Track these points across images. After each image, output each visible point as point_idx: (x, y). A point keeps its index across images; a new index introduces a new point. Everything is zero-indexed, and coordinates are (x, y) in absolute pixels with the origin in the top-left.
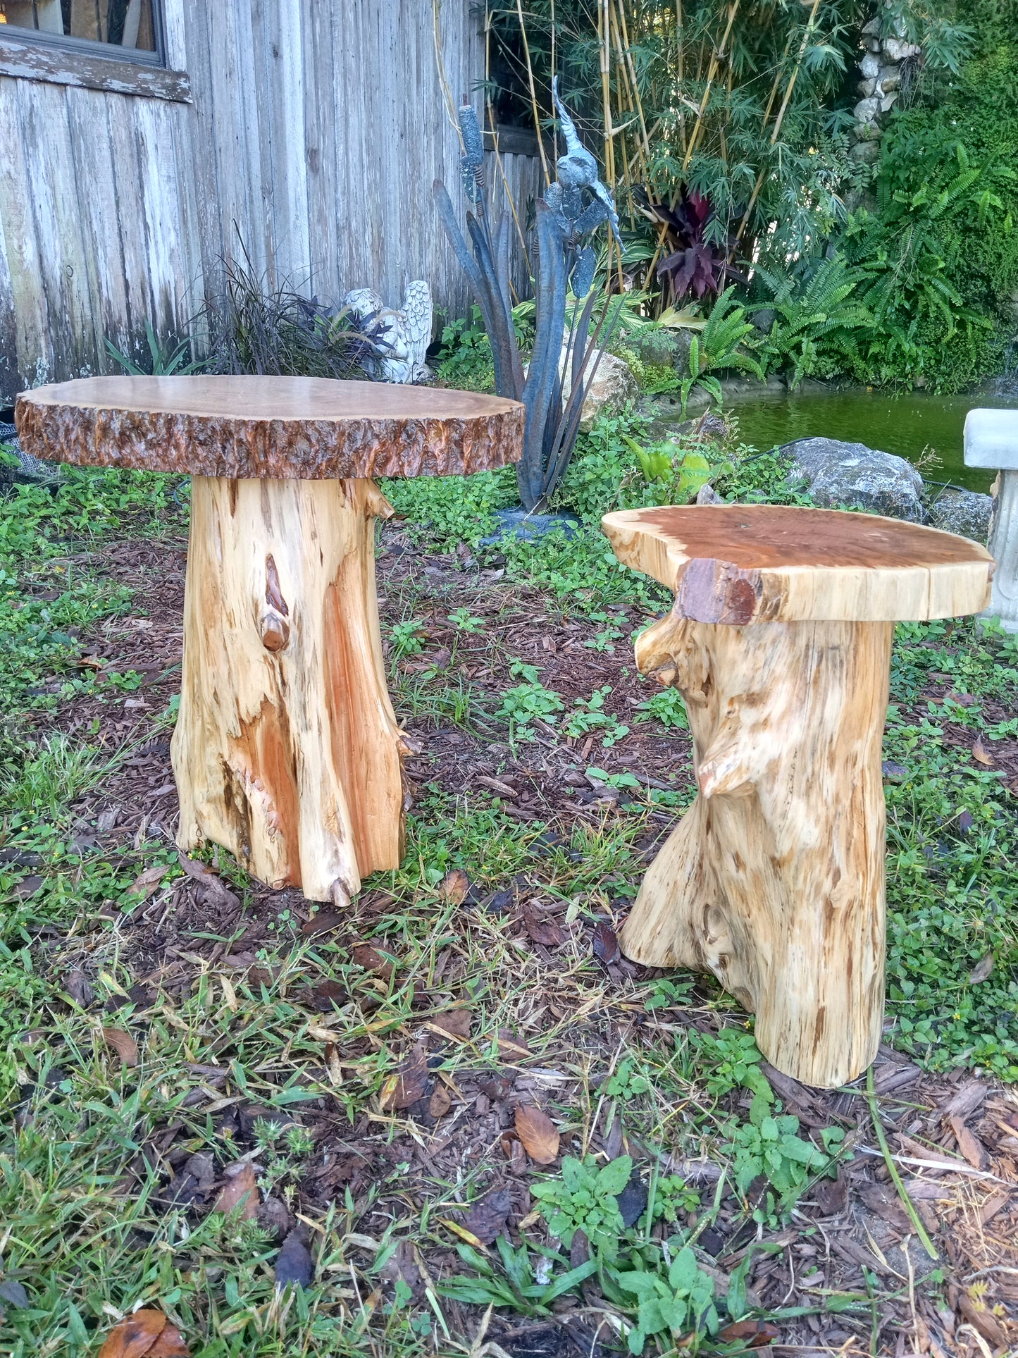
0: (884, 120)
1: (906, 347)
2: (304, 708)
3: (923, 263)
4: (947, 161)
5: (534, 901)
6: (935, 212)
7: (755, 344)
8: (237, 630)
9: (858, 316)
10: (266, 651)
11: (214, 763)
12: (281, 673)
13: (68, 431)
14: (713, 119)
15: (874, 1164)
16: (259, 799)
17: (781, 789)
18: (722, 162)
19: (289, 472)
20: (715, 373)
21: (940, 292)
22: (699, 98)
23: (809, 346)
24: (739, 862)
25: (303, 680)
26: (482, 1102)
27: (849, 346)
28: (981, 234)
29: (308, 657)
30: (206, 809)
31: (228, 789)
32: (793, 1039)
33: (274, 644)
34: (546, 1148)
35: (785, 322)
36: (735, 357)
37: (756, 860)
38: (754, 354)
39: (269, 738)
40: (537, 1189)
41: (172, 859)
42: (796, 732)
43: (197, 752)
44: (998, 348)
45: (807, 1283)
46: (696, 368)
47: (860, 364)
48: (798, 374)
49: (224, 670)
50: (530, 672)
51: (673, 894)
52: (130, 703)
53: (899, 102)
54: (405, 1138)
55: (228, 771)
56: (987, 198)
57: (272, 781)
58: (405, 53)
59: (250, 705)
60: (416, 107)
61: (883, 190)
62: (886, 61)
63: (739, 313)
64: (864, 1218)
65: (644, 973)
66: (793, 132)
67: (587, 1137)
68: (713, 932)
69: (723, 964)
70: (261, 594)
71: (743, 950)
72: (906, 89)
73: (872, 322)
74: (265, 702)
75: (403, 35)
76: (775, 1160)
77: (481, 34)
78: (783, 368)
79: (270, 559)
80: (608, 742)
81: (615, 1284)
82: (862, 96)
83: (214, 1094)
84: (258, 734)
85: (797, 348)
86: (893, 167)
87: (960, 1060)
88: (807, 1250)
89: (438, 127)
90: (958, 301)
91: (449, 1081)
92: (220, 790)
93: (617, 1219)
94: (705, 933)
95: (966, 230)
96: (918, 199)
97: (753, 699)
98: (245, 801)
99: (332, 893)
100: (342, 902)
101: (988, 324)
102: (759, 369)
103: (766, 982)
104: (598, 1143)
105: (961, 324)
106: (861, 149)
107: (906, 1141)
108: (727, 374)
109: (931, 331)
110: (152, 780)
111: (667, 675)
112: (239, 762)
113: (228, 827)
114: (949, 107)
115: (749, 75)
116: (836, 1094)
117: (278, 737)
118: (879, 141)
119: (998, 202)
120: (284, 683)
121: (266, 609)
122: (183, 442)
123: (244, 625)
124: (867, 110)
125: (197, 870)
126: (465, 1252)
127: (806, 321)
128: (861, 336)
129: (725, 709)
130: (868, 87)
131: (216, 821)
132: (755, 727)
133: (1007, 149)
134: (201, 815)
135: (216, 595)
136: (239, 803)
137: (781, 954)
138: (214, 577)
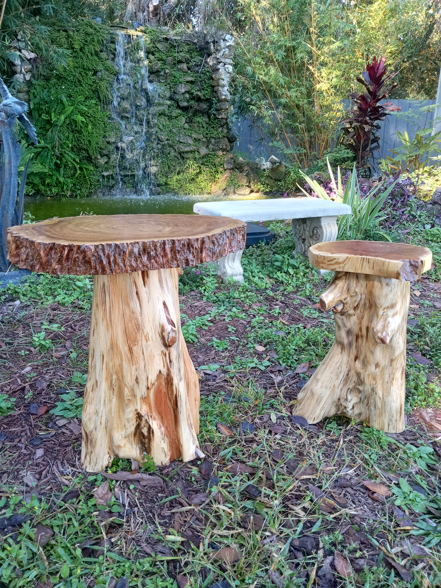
0: (29, 84)
1: (62, 179)
2: (179, 370)
4: (59, 102)
6: (59, 124)
8: (150, 343)
9: (37, 168)
10: (163, 348)
11: (131, 416)
12: (169, 357)
16: (156, 424)
21: (70, 156)
24: (377, 365)
27: (37, 180)
28: (80, 132)
31: (138, 427)
33: (168, 345)
34: (384, 490)
37: (384, 362)
39: (158, 392)
40: (396, 504)
44: (96, 178)
47: (42, 187)
49: (142, 365)
51: (333, 391)
53: (33, 76)
55: (139, 416)
56: (79, 118)
57: (160, 413)
59: (153, 377)
61: (36, 114)
68: (349, 397)
69: (353, 408)
70: (165, 321)
71: (366, 398)
72: (35, 71)
73: (46, 170)
74: (160, 374)
79: (164, 304)
82: (16, 73)
86: (38, 104)
90: (78, 160)
92: (133, 429)
93: (422, 496)
94: (346, 399)
95: (73, 130)
96: (53, 118)
97: (393, 306)
98: (149, 429)
99: (196, 454)
100: (202, 456)
101: (92, 168)
105: (81, 169)
106: (21, 95)
109: (70, 173)
112: (144, 410)
113: (134, 446)
114: (54, 81)
117: (164, 390)
118: (28, 92)
119: (84, 120)
120: (170, 361)
121: (168, 327)
123: (154, 339)
124: (19, 79)
125: (125, 476)
128: (42, 176)
129: (381, 312)
130: (18, 69)
131: (128, 446)
132: (394, 315)
133: (81, 98)
134: (119, 447)
135: (138, 327)
136: (145, 431)
137: (387, 392)
138: (137, 319)
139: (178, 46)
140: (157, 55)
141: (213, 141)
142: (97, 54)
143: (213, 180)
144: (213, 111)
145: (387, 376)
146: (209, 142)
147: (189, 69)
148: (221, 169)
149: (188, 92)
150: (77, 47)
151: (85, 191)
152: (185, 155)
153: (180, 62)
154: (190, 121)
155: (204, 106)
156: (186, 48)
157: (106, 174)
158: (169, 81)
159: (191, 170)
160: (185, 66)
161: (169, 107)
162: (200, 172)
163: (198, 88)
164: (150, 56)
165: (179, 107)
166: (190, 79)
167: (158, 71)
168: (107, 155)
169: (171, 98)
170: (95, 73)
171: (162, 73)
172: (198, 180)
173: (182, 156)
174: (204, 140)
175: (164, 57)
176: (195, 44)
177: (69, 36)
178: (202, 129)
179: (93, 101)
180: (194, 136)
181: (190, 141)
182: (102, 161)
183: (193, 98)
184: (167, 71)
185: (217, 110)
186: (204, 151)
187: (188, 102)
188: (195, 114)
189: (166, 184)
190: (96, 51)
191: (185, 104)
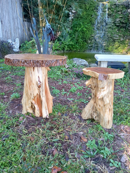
0: (72, 19)
1: (77, 46)
2: (43, 94)
3: (78, 37)
4: (80, 25)
5: (70, 114)
6: (79, 31)
7: (60, 46)
9: (71, 43)
11: (30, 102)
12: (40, 90)
13: (16, 62)
14: (53, 19)
15: (117, 135)
16: (36, 106)
17: (106, 97)
18: (54, 24)
19: (45, 66)
20: (56, 50)
21: (80, 40)
22: (51, 16)
23: (66, 47)
24: (100, 106)
25: (43, 91)
26: (76, 137)
27: (71, 46)
28: (84, 33)
29: (43, 88)
30: (28, 108)
31: (32, 106)
32: (106, 124)
33: (39, 87)
34: (86, 140)
35: (63, 44)
36: (58, 48)
37: (102, 105)
38: (60, 47)
39: (37, 99)
40: (86, 145)
41: (23, 115)
42: (107, 91)
43: (27, 101)
44: (87, 46)
45: (117, 148)
46: (54, 49)
47: (72, 48)
48: (65, 50)
49: (32, 91)
50: (54, 88)
51: (89, 111)
52: (5, 97)
53: (74, 17)
54: (70, 142)
55: (32, 103)
56: (85, 29)
57: (38, 104)
58: (12, 8)
59: (35, 94)
60: (14, 16)
61: (73, 28)
62: (72, 13)
63: (58, 42)
64: (119, 141)
65: (85, 120)
66: (63, 21)
67: (89, 138)
68: (94, 114)
69: (95, 117)
70: (38, 81)
71: (99, 115)
72: (75, 16)
73: (73, 44)
74: (37, 94)
75: (12, 6)
76: (109, 137)
77: (22, 6)
78: (63, 49)
79: (38, 76)
80: (67, 95)
81: (100, 152)
82: (70, 17)
83: (46, 142)
84: (36, 98)
85: (65, 47)
86: (74, 25)
87: (120, 124)
88: (115, 145)
89: (17, 18)
90: (82, 41)
91: (71, 135)
92: (31, 106)
93: (96, 146)
94: (93, 114)
95: (83, 33)
96: (77, 29)
97: (103, 88)
98: (34, 107)
99: (46, 116)
100: (48, 117)
101: (86, 44)
102: (61, 49)
103: (102, 118)
104: (90, 139)
105: (83, 44)
106: (70, 23)
107: (119, 133)
108: (57, 50)
109: (80, 45)
110: (14, 106)
111: (90, 86)
112: (33, 102)
114: (80, 18)
115: (57, 13)
116: (110, 129)
117: (39, 98)
118: (72, 22)
120: (40, 92)
121: (39, 83)
122: (32, 63)
123: (35, 85)
124: (70, 18)
125: (28, 116)
126: (83, 153)
127: (66, 43)
128: (72, 45)
129: (99, 89)
130: (70, 15)
131: (30, 110)
132: (103, 91)
133: (86, 23)
134: (27, 109)
135: (31, 81)
136: (33, 107)
137: (104, 115)
138: (31, 79)
139: (119, 6)
140: (111, 9)
141: (126, 36)
142: (93, 10)
143: (123, 49)
144: (127, 27)
145: (104, 110)
146: (124, 36)
147: (121, 13)
148: (127, 45)
149: (119, 21)
150: (87, 8)
151: (83, 50)
152: (115, 41)
153: (119, 11)
154: (119, 30)
155: (125, 25)
156: (122, 7)
157: (90, 45)
158: (114, 18)
159: (116, 45)
160: (120, 13)
161: (113, 25)
162: (119, 46)
163: (123, 19)
164: (109, 10)
165: (116, 26)
166: (121, 17)
167: (111, 15)
168: (91, 40)
169: (114, 23)
170: (92, 16)
171: (112, 15)
172: (118, 48)
173: (114, 41)
174: (123, 36)
175: (114, 10)
176: (125, 5)
177: (86, 5)
178: (122, 33)
179: (90, 24)
180: (119, 35)
181: (118, 36)
182: (89, 42)
183: (121, 23)
184: (114, 14)
185: (128, 26)
186: (122, 39)
187: (119, 24)
188: (121, 28)
189: (108, 49)
190: (93, 9)
191: (118, 25)
